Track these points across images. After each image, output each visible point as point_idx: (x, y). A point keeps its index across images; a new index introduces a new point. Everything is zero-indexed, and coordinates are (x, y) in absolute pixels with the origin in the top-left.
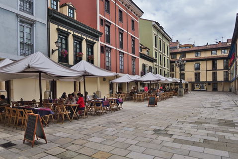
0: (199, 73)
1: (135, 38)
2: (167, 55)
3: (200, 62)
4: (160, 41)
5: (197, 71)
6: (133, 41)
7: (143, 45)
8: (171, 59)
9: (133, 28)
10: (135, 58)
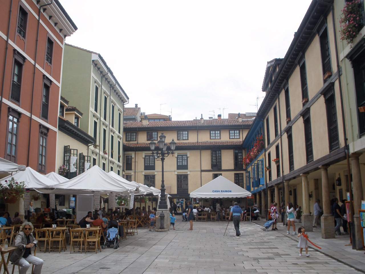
0: (186, 177)
1: (51, 82)
2: (117, 132)
3: (189, 153)
4: (106, 98)
5: (182, 172)
6: (47, 87)
7: (67, 102)
8: (125, 143)
9: (49, 58)
10: (48, 129)
